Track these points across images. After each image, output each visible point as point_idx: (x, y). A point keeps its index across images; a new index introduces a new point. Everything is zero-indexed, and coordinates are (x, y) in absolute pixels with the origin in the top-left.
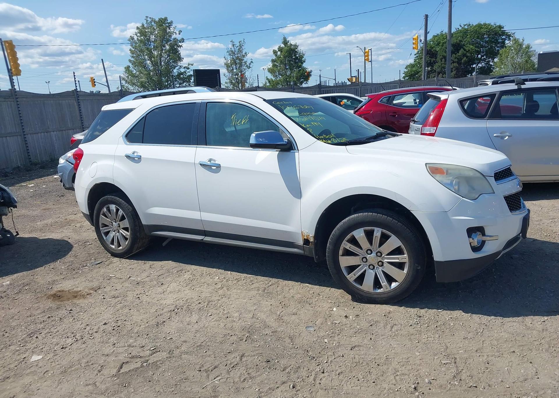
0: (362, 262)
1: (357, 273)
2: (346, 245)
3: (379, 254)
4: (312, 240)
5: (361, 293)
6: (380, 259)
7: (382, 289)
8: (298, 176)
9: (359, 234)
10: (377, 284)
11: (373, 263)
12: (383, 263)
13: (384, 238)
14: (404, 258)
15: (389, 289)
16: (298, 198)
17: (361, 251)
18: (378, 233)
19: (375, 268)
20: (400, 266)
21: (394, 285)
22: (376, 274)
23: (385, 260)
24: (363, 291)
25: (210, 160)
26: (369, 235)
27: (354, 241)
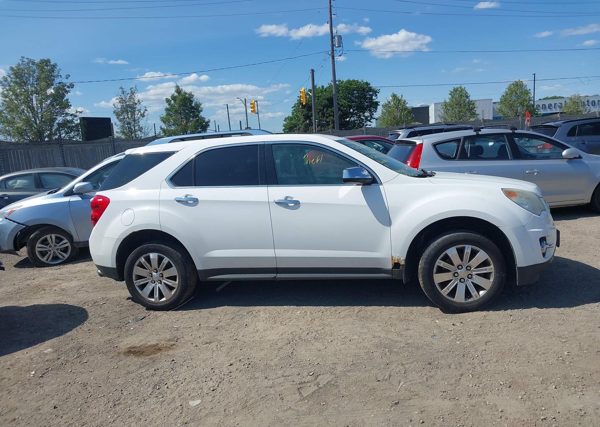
0: (453, 277)
1: (450, 287)
2: (439, 263)
3: (468, 268)
4: (403, 263)
5: (455, 305)
6: (469, 272)
7: (472, 299)
8: (387, 206)
9: (452, 252)
10: (468, 294)
11: (463, 277)
12: (472, 275)
13: (473, 253)
14: (491, 268)
15: (478, 297)
16: (387, 226)
17: (453, 267)
18: (468, 249)
19: (465, 281)
20: (486, 276)
21: (482, 293)
22: (466, 286)
23: (473, 273)
24: (456, 303)
25: (287, 198)
26: (461, 252)
27: (447, 259)
